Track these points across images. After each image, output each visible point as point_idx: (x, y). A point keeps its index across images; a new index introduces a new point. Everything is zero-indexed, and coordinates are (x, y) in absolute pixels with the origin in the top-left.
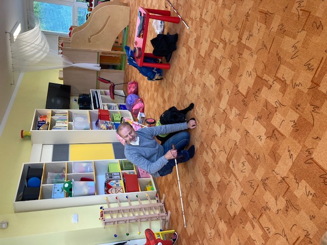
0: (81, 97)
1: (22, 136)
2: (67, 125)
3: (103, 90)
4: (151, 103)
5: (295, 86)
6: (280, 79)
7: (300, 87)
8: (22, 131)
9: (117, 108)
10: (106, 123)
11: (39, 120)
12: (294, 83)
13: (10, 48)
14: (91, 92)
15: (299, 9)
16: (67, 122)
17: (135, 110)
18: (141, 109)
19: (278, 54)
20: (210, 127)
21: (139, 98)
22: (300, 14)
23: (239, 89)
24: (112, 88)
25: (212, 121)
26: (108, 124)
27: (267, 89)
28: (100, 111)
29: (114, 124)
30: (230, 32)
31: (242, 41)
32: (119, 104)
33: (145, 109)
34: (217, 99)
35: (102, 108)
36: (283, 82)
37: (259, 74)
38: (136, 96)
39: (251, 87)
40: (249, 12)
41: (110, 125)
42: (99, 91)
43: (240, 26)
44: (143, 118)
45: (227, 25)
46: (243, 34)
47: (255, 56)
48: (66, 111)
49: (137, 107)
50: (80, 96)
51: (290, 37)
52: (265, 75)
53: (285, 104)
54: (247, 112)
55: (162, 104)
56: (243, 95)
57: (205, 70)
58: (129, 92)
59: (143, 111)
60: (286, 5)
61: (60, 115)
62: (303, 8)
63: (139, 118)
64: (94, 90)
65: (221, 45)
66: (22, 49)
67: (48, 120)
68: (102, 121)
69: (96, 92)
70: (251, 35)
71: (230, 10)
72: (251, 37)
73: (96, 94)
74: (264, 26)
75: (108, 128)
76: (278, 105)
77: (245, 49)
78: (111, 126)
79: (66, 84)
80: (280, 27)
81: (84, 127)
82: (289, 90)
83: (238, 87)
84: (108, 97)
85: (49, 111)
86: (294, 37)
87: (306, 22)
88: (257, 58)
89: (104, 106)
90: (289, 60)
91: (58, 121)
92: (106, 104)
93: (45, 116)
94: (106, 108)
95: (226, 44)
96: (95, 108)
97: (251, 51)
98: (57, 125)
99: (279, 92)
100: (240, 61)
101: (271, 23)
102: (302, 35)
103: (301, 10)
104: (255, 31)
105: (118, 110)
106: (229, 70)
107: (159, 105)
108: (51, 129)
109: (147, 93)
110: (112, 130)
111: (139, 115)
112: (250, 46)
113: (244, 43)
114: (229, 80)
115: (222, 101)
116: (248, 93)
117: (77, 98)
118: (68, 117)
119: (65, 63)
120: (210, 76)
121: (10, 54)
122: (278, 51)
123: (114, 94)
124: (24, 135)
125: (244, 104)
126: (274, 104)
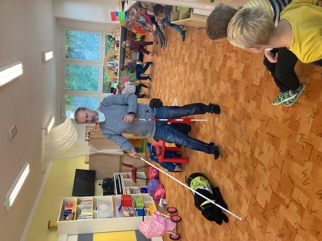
0: (105, 182)
1: (49, 228)
2: (91, 213)
3: (125, 173)
4: (172, 191)
5: (311, 212)
6: (296, 202)
7: (316, 214)
8: (49, 222)
9: (139, 191)
10: (129, 209)
11: (66, 209)
12: (310, 209)
13: (44, 141)
14: (115, 175)
15: (302, 140)
16: (92, 210)
17: (157, 196)
18: (163, 196)
19: (289, 176)
20: (233, 232)
21: (160, 183)
22: (304, 145)
23: (257, 200)
24: (135, 172)
25: (235, 226)
26: (130, 211)
27: (284, 207)
28: (123, 196)
29: (137, 210)
30: (242, 144)
31: (254, 155)
32: (141, 187)
33: (167, 195)
34: (237, 205)
35: (124, 193)
36: (299, 205)
37: (275, 191)
38: (158, 181)
39: (269, 201)
40: (258, 131)
41: (132, 212)
42: (121, 174)
43: (251, 141)
44: (165, 205)
45: (239, 137)
46: (254, 149)
47: (269, 173)
48: (91, 198)
49: (158, 193)
50: (104, 180)
51: (298, 163)
52: (281, 193)
53: (305, 228)
54: (269, 226)
55: (183, 195)
56: (262, 208)
57: (223, 173)
58: (151, 176)
59: (164, 198)
60: (290, 134)
61: (85, 203)
62: (305, 141)
63: (160, 204)
64: (118, 174)
65: (235, 154)
66: (54, 141)
67: (74, 210)
68: (125, 207)
69: (119, 176)
70: (263, 152)
71: (240, 124)
72: (262, 154)
73: (119, 178)
74: (272, 147)
75: (131, 215)
76: (298, 227)
77: (258, 164)
78: (134, 212)
79: (92, 169)
80: (288, 152)
81: (108, 215)
82: (306, 214)
83: (256, 198)
84: (131, 180)
85: (75, 199)
86: (302, 165)
87: (311, 153)
88: (271, 175)
89: (126, 190)
90: (301, 185)
91: (83, 210)
92: (128, 188)
93: (71, 205)
94: (129, 193)
95: (239, 154)
96: (119, 193)
97: (264, 166)
98: (82, 214)
99: (297, 214)
100: (255, 174)
101: (279, 146)
102: (309, 165)
103: (304, 142)
104: (265, 149)
105: (140, 194)
106: (245, 179)
107: (180, 195)
108: (76, 219)
109: (168, 180)
110: (135, 217)
111: (160, 202)
112: (263, 162)
113: (257, 157)
114: (246, 189)
115: (242, 208)
116: (266, 206)
117: (101, 182)
118: (92, 205)
119: (91, 151)
120: (228, 180)
121: (44, 147)
122: (290, 173)
123: (136, 178)
124: (50, 226)
125: (264, 217)
126: (294, 225)
